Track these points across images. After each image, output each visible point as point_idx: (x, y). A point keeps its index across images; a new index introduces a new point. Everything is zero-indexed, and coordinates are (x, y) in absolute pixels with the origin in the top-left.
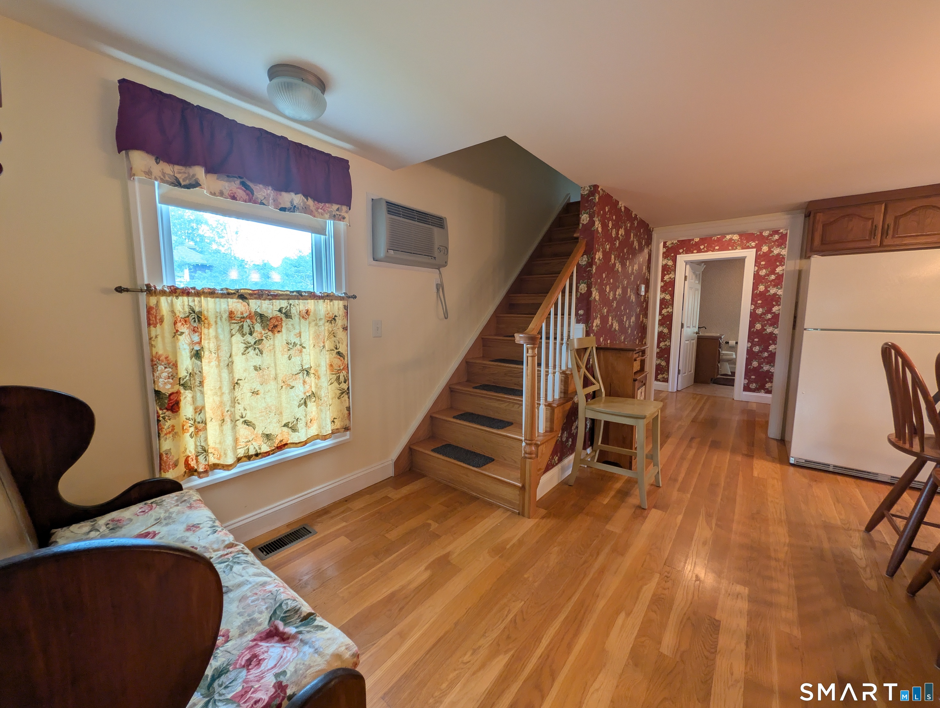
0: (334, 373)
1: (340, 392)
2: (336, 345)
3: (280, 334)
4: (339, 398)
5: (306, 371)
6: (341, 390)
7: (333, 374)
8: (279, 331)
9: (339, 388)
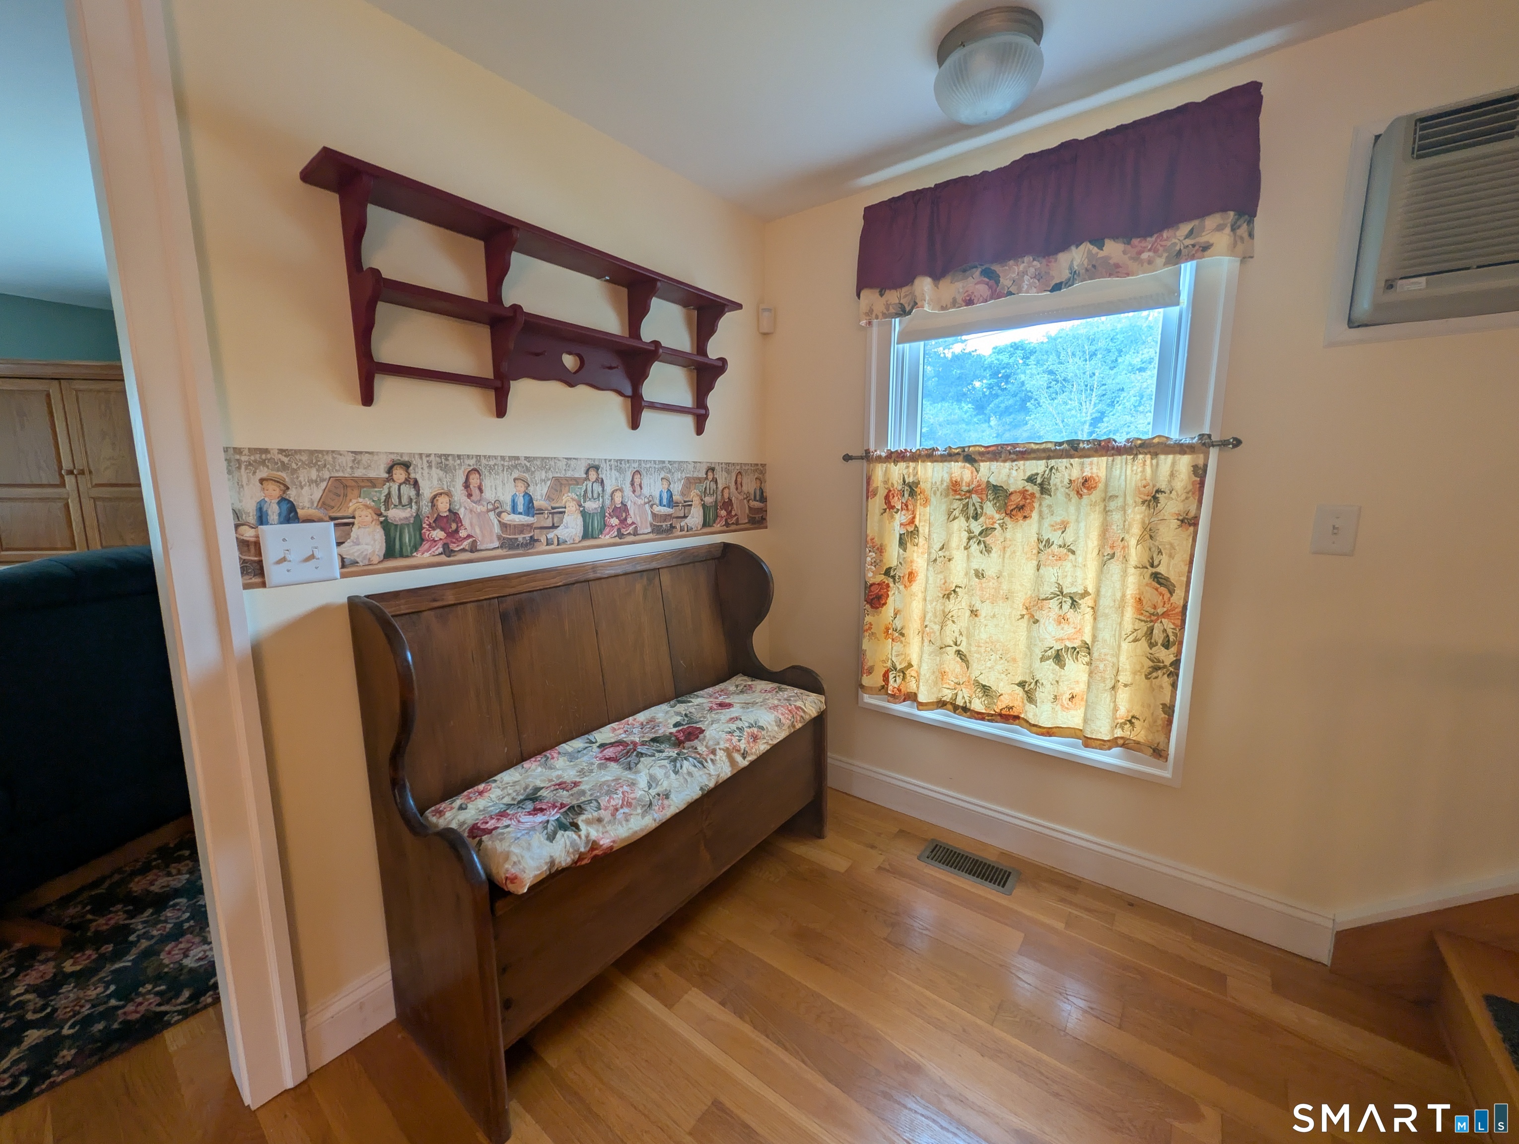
0: (1143, 618)
1: (1151, 664)
2: (1152, 558)
3: (1028, 521)
4: (1147, 677)
5: (1071, 598)
6: (1153, 661)
7: (1142, 621)
8: (1025, 517)
9: (1149, 655)
